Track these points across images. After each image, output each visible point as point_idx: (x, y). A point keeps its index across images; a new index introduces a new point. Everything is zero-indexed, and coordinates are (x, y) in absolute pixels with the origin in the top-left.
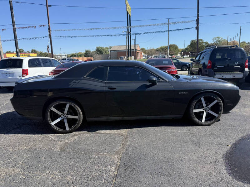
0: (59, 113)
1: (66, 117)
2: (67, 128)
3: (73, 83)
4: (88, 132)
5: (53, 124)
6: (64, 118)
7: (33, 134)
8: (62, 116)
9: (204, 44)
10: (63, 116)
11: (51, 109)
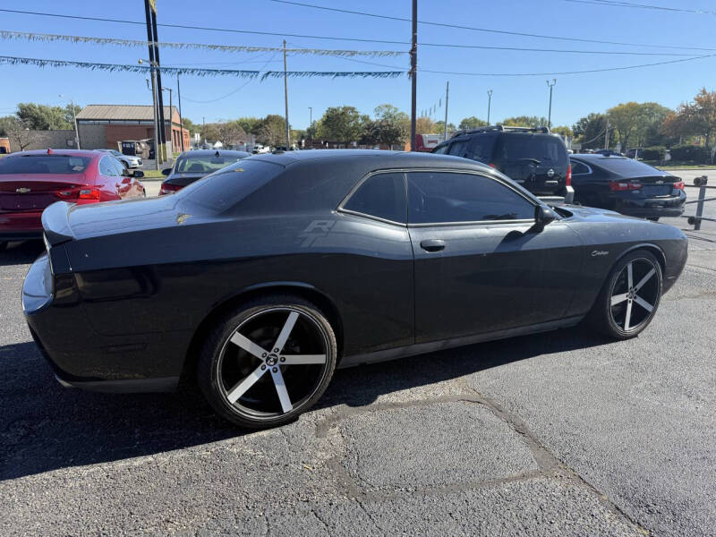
0: (257, 351)
1: (279, 362)
2: (287, 406)
3: (312, 232)
4: (351, 405)
5: (234, 396)
6: (271, 368)
7: (150, 453)
8: (264, 363)
9: (360, 121)
10: (268, 359)
11: (232, 340)
